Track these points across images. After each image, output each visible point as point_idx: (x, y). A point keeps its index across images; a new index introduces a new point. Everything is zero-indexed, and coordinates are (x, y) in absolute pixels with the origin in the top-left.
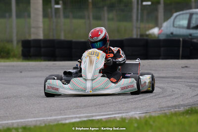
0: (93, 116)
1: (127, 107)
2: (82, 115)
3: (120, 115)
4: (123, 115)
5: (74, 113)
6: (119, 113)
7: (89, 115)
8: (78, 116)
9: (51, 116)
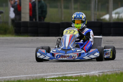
0: (66, 74)
1: (89, 68)
2: (58, 73)
3: (85, 74)
4: (87, 73)
5: (52, 72)
6: (84, 72)
7: (63, 73)
8: (55, 74)
9: (36, 74)
